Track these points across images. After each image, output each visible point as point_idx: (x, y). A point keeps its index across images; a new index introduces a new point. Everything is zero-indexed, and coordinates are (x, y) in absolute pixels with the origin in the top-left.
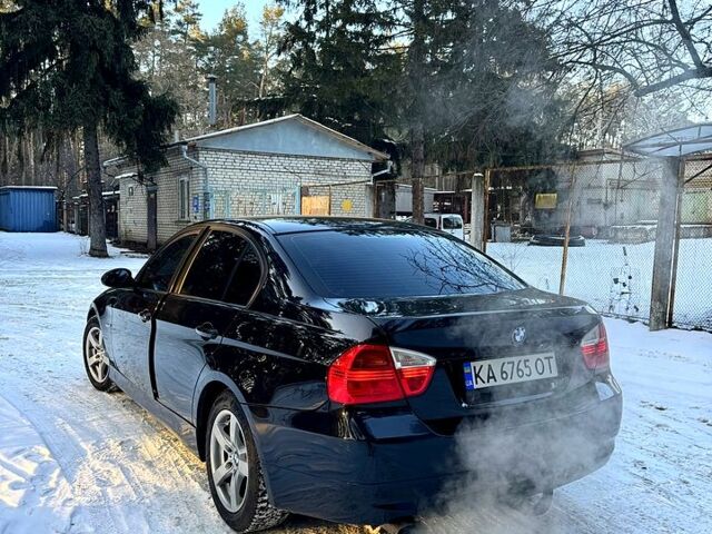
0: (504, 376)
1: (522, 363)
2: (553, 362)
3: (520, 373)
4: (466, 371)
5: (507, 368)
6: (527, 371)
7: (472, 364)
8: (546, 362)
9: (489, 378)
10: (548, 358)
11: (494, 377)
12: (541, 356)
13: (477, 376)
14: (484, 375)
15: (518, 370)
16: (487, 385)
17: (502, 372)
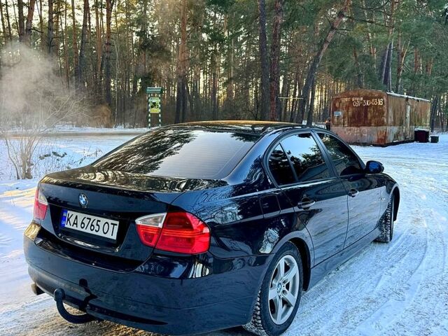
0: (83, 225)
1: (95, 222)
2: (116, 228)
3: (92, 228)
4: (64, 215)
5: (86, 221)
6: (97, 228)
7: (69, 212)
8: (111, 226)
9: (74, 223)
10: (114, 225)
11: (76, 224)
12: (110, 221)
13: (68, 220)
14: (72, 220)
15: (92, 225)
16: (71, 227)
17: (82, 223)
